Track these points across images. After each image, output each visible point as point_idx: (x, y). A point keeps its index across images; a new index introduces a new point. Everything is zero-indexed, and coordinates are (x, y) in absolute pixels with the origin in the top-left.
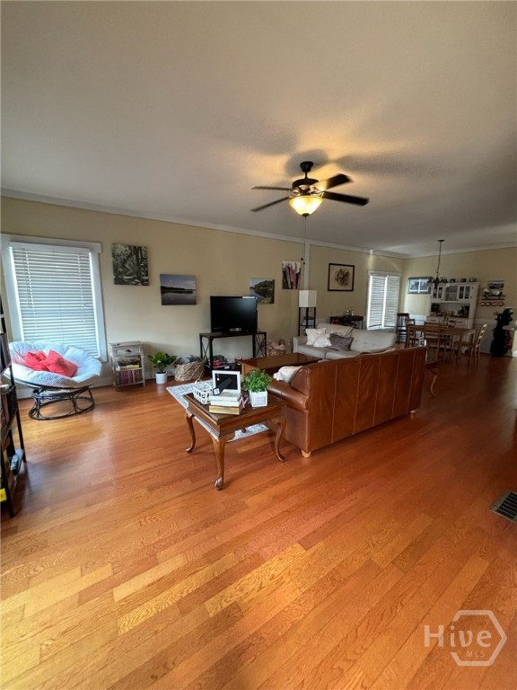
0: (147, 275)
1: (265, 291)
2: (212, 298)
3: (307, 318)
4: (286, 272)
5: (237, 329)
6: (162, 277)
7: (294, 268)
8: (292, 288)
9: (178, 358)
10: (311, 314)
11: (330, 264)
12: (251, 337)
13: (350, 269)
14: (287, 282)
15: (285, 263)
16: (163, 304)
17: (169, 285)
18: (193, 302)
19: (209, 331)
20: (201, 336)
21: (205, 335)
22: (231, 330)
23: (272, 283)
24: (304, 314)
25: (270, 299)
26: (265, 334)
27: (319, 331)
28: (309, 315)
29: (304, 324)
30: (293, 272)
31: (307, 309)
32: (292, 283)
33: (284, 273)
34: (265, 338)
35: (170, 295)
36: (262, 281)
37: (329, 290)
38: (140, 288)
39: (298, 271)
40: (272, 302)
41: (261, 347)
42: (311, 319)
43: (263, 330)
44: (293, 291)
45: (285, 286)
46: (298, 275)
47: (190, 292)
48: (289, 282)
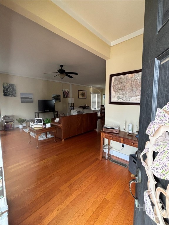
0: (16, 93)
1: (57, 98)
2: (38, 100)
3: (71, 106)
4: (64, 92)
5: (48, 110)
6: (21, 94)
7: (67, 91)
8: (66, 97)
9: (27, 120)
10: (72, 105)
11: (78, 90)
12: (53, 113)
13: (85, 92)
15: (64, 90)
16: (22, 102)
17: (23, 96)
18: (32, 102)
19: (37, 111)
20: (35, 113)
21: (37, 113)
22: (46, 110)
23: (60, 96)
24: (70, 105)
25: (59, 101)
26: (57, 111)
27: (75, 110)
29: (70, 108)
30: (67, 92)
32: (66, 96)
33: (64, 93)
34: (57, 113)
35: (24, 100)
36: (56, 95)
37: (79, 98)
38: (13, 97)
39: (68, 92)
40: (60, 102)
41: (56, 115)
42: (72, 107)
43: (57, 110)
44: (67, 98)
45: (64, 97)
46: (68, 94)
47: (31, 98)
48: (65, 96)
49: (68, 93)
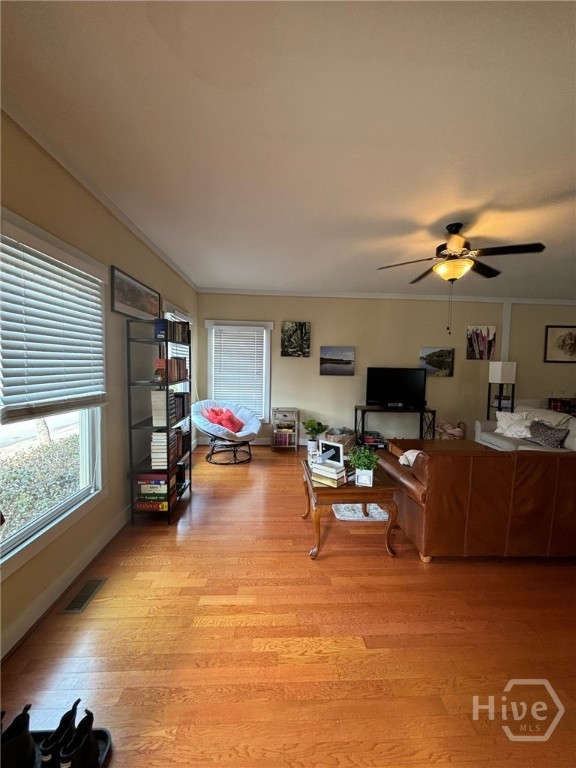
0: (308, 348)
1: (442, 361)
2: (369, 369)
3: (500, 397)
4: (473, 339)
5: (400, 405)
6: (323, 349)
7: (485, 333)
8: (481, 358)
9: (330, 428)
10: (507, 393)
11: (549, 327)
12: (418, 415)
14: (473, 350)
15: (471, 328)
16: (322, 374)
17: (328, 357)
18: (351, 373)
19: (364, 404)
20: (356, 410)
21: (360, 407)
22: (389, 405)
23: (452, 353)
24: (495, 392)
25: (447, 371)
26: (433, 413)
27: (516, 416)
28: (504, 394)
29: (495, 403)
30: (483, 338)
31: (501, 386)
32: (481, 353)
33: (470, 340)
34: (434, 419)
35: (328, 366)
36: (438, 350)
37: (546, 361)
38: (302, 359)
39: (491, 338)
40: (451, 374)
41: (429, 427)
42: (507, 398)
43: (432, 409)
44: (483, 362)
45: (471, 355)
46: (491, 344)
47: (349, 363)
48: (477, 351)
49: (490, 342)
